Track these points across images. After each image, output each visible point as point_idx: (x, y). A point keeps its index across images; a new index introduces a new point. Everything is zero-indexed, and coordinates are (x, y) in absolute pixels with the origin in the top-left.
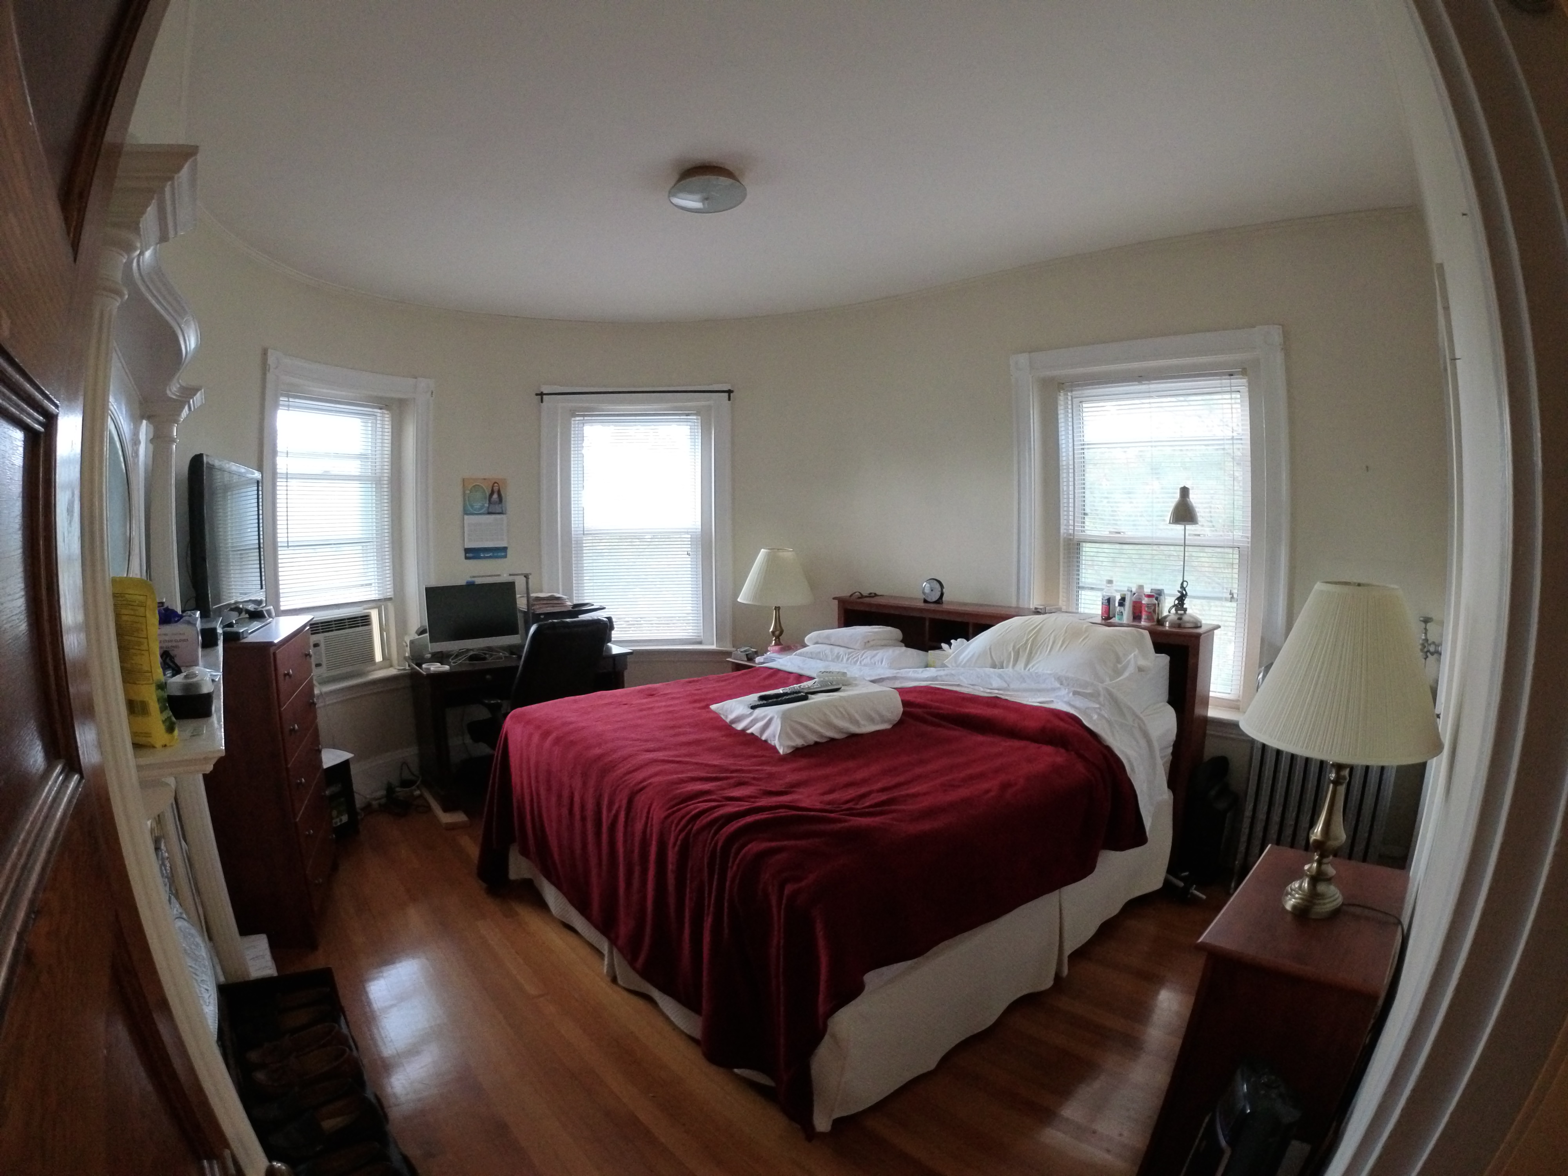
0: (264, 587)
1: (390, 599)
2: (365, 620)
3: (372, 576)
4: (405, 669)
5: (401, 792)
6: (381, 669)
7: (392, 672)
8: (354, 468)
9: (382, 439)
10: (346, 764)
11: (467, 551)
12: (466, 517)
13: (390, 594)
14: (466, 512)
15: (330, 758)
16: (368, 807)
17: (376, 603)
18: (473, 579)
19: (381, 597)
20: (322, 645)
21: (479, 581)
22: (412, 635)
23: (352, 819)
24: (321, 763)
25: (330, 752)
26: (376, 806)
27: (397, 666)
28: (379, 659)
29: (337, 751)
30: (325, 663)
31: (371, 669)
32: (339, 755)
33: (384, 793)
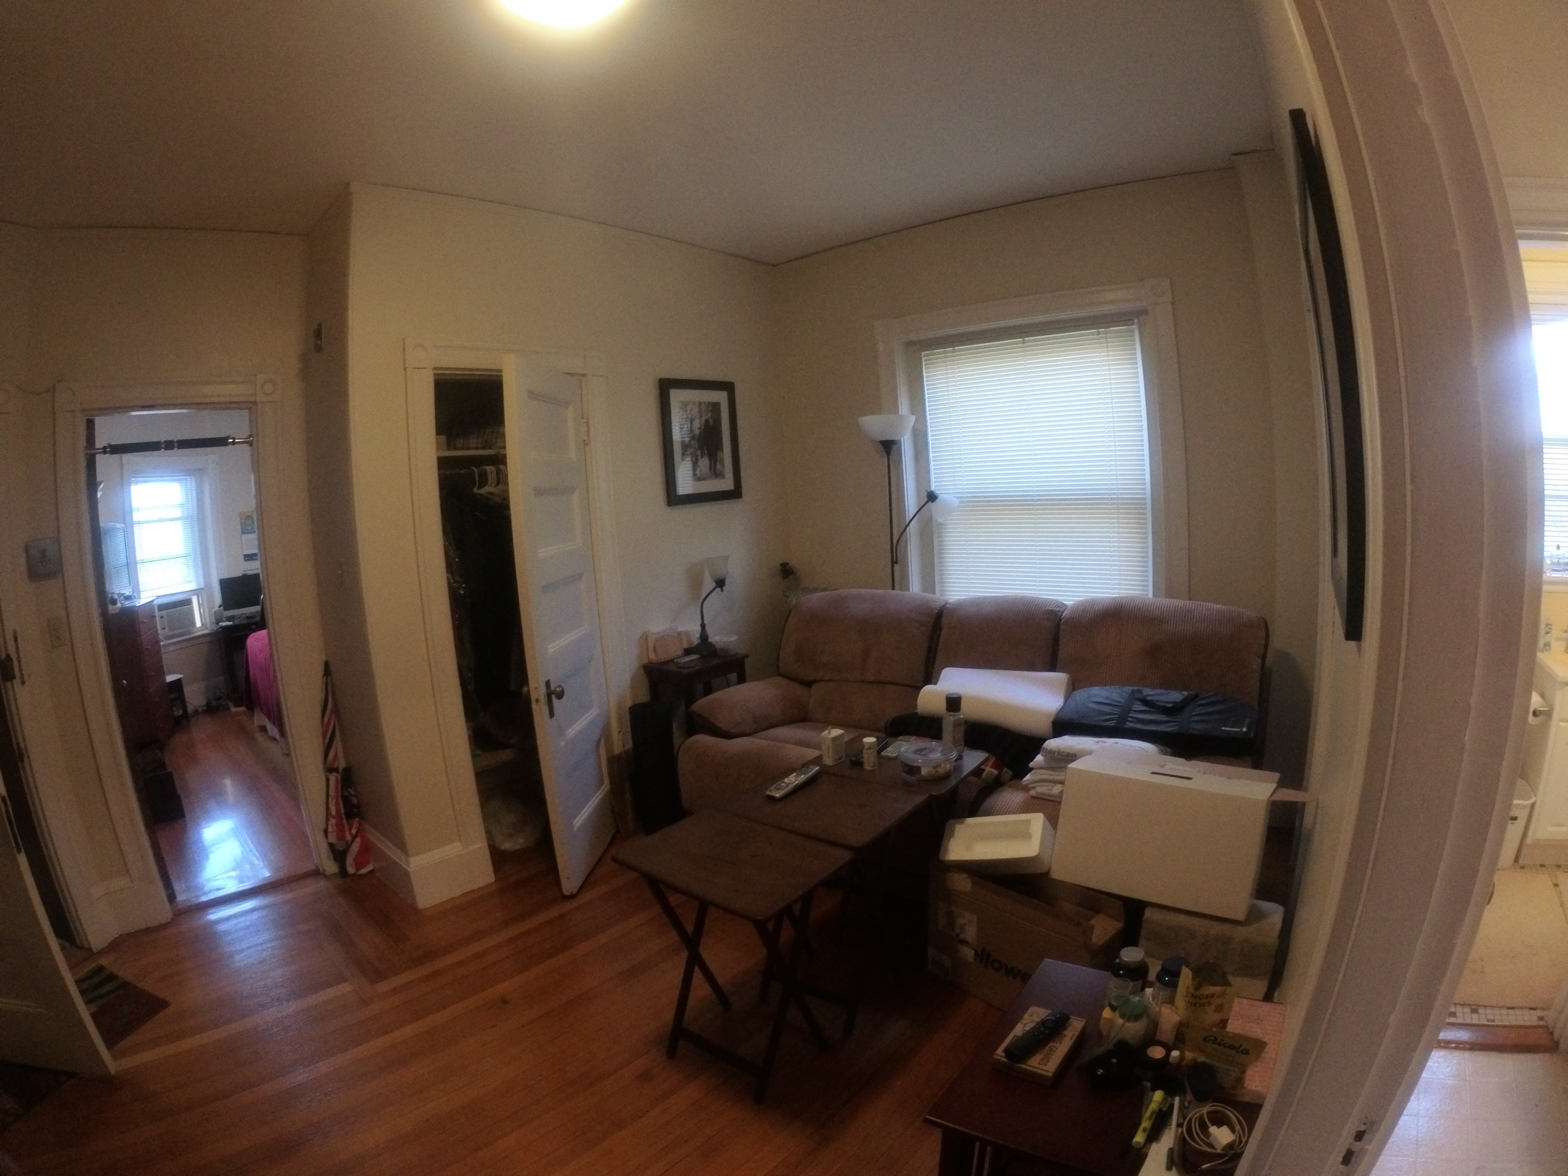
0: (131, 584)
1: (203, 589)
2: (188, 602)
3: (192, 577)
4: (214, 630)
5: (214, 703)
6: (200, 631)
7: (207, 631)
8: (178, 513)
9: (192, 496)
10: (179, 680)
11: (245, 556)
12: (243, 536)
13: (202, 586)
14: (243, 533)
15: (170, 678)
16: (196, 712)
17: (196, 592)
18: (247, 572)
19: (198, 588)
20: (165, 617)
21: (250, 573)
22: (216, 608)
23: (185, 715)
24: (165, 679)
25: (170, 673)
26: (200, 710)
27: (209, 628)
28: (198, 624)
29: (174, 673)
30: (167, 627)
31: (195, 630)
32: (176, 675)
33: (205, 703)
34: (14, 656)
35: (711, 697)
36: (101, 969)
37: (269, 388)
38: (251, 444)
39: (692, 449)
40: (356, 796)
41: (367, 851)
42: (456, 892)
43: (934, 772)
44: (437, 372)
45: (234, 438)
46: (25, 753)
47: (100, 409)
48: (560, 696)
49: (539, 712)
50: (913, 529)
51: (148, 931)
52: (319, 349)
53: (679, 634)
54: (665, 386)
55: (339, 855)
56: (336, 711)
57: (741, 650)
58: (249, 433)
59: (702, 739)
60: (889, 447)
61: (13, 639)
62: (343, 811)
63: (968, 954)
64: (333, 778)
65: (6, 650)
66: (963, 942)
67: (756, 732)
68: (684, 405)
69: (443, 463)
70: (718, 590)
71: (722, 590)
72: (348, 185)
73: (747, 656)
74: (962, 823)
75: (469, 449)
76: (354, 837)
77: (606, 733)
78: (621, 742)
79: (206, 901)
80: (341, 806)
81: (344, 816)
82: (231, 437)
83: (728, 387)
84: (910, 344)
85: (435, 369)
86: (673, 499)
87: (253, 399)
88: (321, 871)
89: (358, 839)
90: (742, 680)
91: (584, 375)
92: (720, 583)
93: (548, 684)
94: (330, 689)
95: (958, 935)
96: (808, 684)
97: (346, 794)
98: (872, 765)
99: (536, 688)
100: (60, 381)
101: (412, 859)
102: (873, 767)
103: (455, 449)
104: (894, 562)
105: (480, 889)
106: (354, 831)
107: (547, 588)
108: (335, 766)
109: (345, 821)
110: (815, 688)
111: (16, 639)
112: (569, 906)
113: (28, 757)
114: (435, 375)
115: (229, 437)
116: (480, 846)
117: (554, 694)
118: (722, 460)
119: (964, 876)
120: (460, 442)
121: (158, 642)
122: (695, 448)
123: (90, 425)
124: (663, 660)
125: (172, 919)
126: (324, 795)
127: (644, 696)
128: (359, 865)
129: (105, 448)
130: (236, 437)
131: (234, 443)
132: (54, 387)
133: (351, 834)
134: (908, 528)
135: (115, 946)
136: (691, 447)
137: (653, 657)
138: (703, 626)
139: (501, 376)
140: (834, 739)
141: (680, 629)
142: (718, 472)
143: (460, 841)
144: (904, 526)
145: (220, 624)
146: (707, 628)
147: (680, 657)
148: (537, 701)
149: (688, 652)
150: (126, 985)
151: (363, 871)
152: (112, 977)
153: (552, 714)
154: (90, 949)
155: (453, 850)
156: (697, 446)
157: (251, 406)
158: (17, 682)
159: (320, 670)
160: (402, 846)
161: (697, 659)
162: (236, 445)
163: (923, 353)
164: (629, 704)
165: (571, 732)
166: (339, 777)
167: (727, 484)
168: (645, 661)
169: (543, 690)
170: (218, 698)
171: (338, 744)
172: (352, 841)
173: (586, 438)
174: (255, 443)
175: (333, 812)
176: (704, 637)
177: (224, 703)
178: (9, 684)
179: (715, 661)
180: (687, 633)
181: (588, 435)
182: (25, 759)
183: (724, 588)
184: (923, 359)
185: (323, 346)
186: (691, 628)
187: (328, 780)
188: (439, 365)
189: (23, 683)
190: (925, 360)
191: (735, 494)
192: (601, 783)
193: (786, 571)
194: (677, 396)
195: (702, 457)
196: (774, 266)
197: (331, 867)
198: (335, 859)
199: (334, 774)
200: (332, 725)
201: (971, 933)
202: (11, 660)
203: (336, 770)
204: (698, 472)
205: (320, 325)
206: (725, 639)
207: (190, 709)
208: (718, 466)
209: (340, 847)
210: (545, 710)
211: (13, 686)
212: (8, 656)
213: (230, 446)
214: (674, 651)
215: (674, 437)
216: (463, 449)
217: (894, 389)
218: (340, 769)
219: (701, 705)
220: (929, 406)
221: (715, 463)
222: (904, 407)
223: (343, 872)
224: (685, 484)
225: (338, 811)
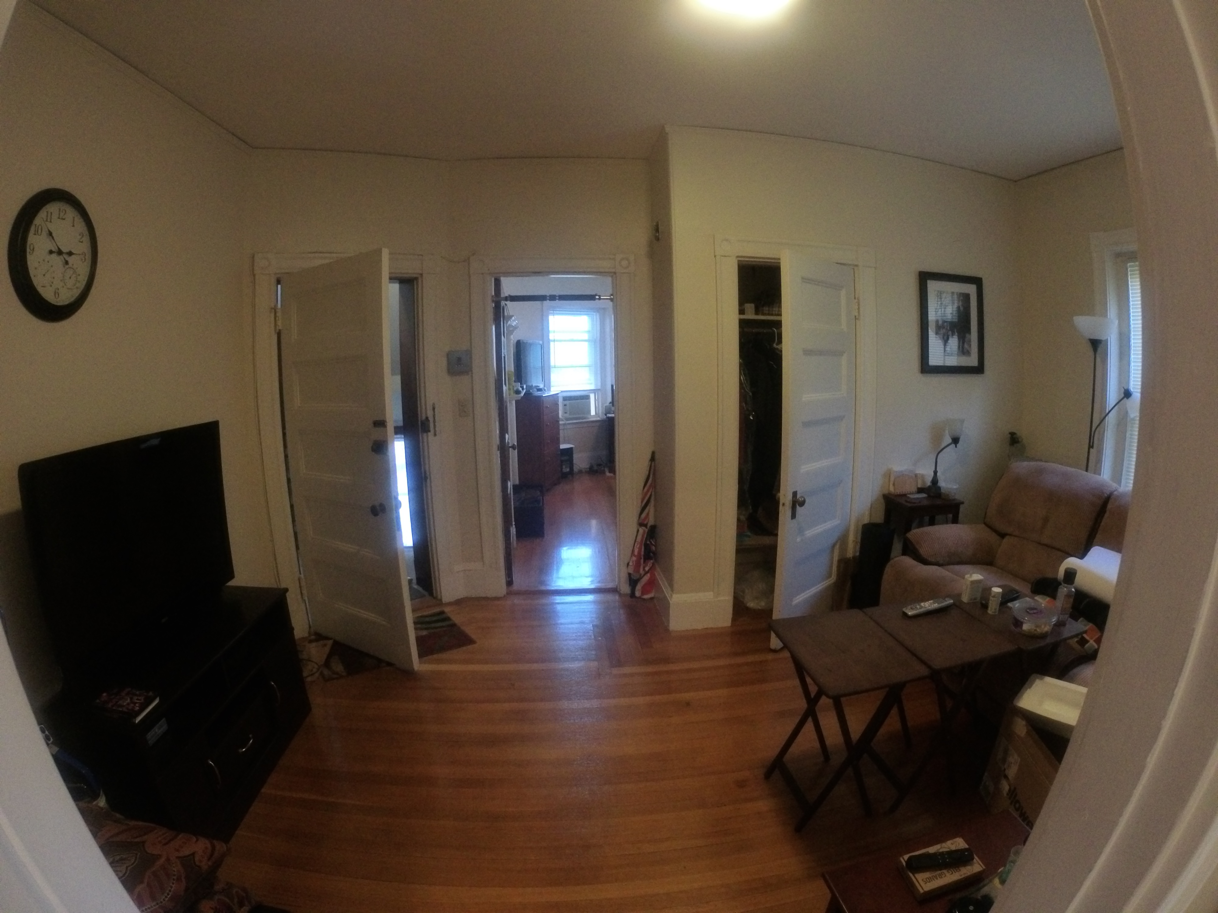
0: (544, 382)
1: (599, 390)
2: (587, 397)
4: (603, 418)
6: (593, 418)
7: (598, 419)
10: (571, 448)
13: (599, 388)
15: (563, 446)
16: (580, 472)
17: (594, 391)
19: (595, 389)
20: (566, 405)
22: (608, 404)
23: (571, 472)
24: (559, 446)
25: (564, 443)
26: (584, 471)
27: (601, 417)
28: (593, 412)
29: (569, 443)
30: (568, 412)
31: (589, 416)
32: (569, 445)
33: (588, 467)
34: (431, 419)
35: (922, 529)
36: (442, 613)
37: (625, 263)
38: (612, 300)
39: (944, 330)
40: (655, 546)
41: (652, 584)
42: (700, 626)
43: (1033, 630)
44: (740, 259)
45: (600, 296)
46: (429, 477)
47: (504, 273)
48: (802, 504)
49: (784, 513)
50: (1111, 419)
51: (486, 599)
52: (658, 239)
53: (916, 475)
54: (924, 278)
55: (633, 582)
56: (654, 486)
57: (959, 497)
58: (611, 293)
59: (908, 561)
60: (1096, 344)
61: (431, 408)
62: (643, 553)
63: (1005, 787)
64: (641, 530)
65: (426, 414)
66: (1006, 777)
67: (949, 564)
68: (940, 294)
69: (744, 324)
70: (953, 445)
71: (956, 447)
72: (663, 127)
73: (963, 503)
74: (1042, 679)
75: (772, 315)
76: (646, 573)
77: (843, 540)
78: (852, 549)
79: (553, 590)
80: (643, 550)
81: (642, 557)
82: (598, 295)
83: (977, 281)
84: (1118, 255)
85: (738, 257)
86: (926, 368)
87: (614, 270)
88: (618, 590)
89: (649, 575)
90: (955, 521)
91: (857, 266)
92: (956, 441)
93: (795, 494)
94: (652, 470)
95: (1005, 770)
96: (1003, 536)
97: (648, 542)
98: (993, 611)
99: (785, 496)
100: (474, 254)
101: (674, 596)
102: (993, 612)
103: (763, 314)
104: (1091, 446)
105: (717, 628)
106: (647, 569)
107: (807, 424)
108: (645, 522)
109: (642, 561)
110: (1006, 540)
111: (434, 409)
112: (770, 656)
113: (430, 479)
114: (738, 261)
115: (596, 295)
116: (726, 599)
117: (797, 503)
118: (970, 341)
119: (1024, 723)
120: (766, 309)
121: (558, 421)
122: (947, 329)
123: (498, 283)
124: (899, 493)
125: (505, 596)
126: (634, 541)
127: (879, 518)
128: (644, 591)
129: (506, 297)
130: (601, 295)
131: (600, 299)
132: (469, 258)
133: (644, 569)
134: (1107, 417)
135: (459, 602)
136: (944, 328)
137: (892, 489)
138: (935, 472)
139: (780, 263)
140: (973, 582)
141: (917, 472)
142: (965, 351)
143: (713, 591)
144: (1104, 415)
145: (608, 415)
146: (938, 474)
147: (913, 494)
148: (783, 504)
149: (920, 490)
150: (454, 625)
151: (646, 597)
152: (448, 619)
153: (793, 516)
154: (441, 600)
155: (707, 596)
156: (948, 328)
157: (613, 274)
158: (431, 434)
159: (649, 456)
160: (671, 585)
161: (924, 498)
162: (601, 301)
163: (1129, 264)
164: (866, 521)
165: (809, 533)
166: (646, 530)
167: (972, 361)
168: (886, 492)
169: (790, 497)
170: (599, 465)
171: (651, 508)
172: (644, 575)
173: (857, 314)
174: (615, 300)
175: (636, 553)
176: (935, 481)
177: (602, 469)
178: (425, 434)
179: (938, 502)
180: (923, 476)
181: (859, 312)
182: (428, 480)
183: (958, 445)
184: (1129, 269)
185: (660, 236)
186: (926, 472)
187: (638, 531)
188: (740, 254)
189: (435, 435)
190: (1131, 271)
191: (979, 370)
192: (829, 576)
193: (1014, 439)
194: (933, 286)
195: (953, 335)
196: (1016, 181)
197: (626, 589)
198: (630, 585)
199: (644, 528)
200: (649, 494)
201: (1012, 771)
202: (429, 421)
203: (646, 526)
204: (948, 349)
205: (657, 223)
206: (950, 486)
207: (576, 469)
208: (966, 346)
209: (635, 577)
210: (789, 513)
211: (427, 437)
212: (427, 418)
213: (597, 301)
214: (909, 488)
215: (930, 318)
216: (769, 314)
217: (1104, 294)
218: (648, 526)
219: (915, 534)
220: (1133, 312)
221: (963, 343)
222: (1112, 312)
223: (632, 595)
224: (936, 358)
225: (639, 552)
